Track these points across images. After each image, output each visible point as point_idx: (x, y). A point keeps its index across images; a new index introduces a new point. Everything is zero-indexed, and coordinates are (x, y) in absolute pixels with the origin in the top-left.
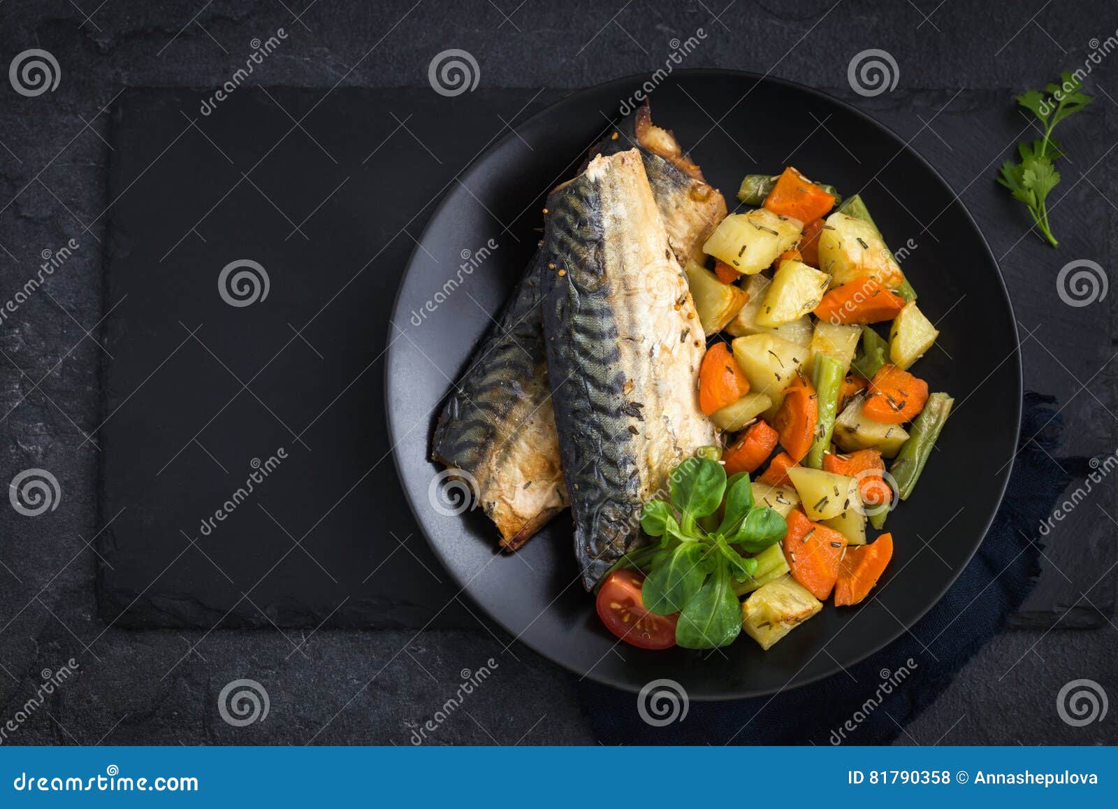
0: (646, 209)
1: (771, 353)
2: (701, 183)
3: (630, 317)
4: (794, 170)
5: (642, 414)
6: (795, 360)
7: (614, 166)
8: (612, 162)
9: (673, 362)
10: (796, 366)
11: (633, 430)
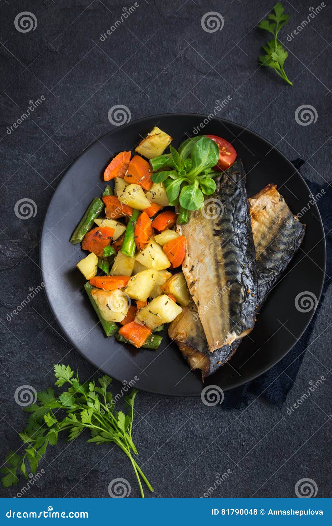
0: (208, 323)
1: (153, 259)
2: (180, 341)
3: (218, 273)
4: (137, 346)
5: (214, 232)
6: (143, 255)
7: (223, 340)
8: (224, 342)
9: (197, 257)
10: (143, 252)
11: (218, 225)
